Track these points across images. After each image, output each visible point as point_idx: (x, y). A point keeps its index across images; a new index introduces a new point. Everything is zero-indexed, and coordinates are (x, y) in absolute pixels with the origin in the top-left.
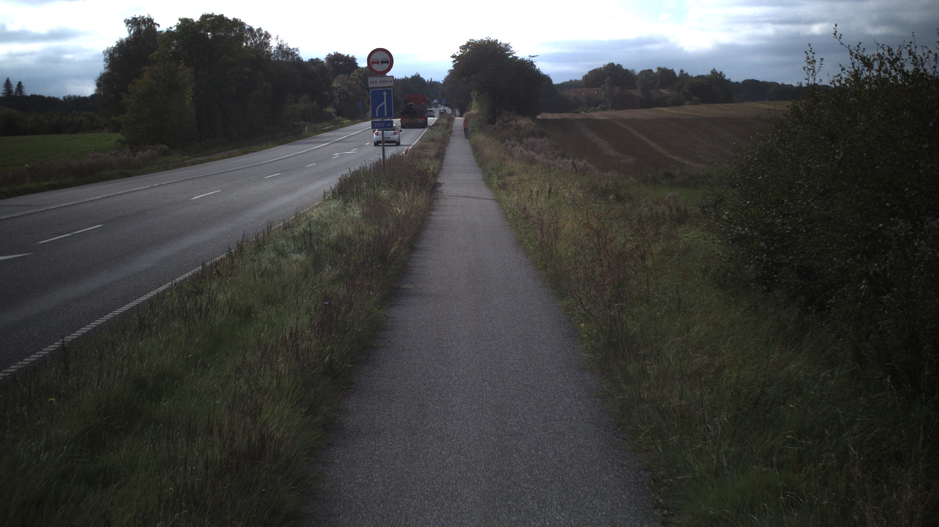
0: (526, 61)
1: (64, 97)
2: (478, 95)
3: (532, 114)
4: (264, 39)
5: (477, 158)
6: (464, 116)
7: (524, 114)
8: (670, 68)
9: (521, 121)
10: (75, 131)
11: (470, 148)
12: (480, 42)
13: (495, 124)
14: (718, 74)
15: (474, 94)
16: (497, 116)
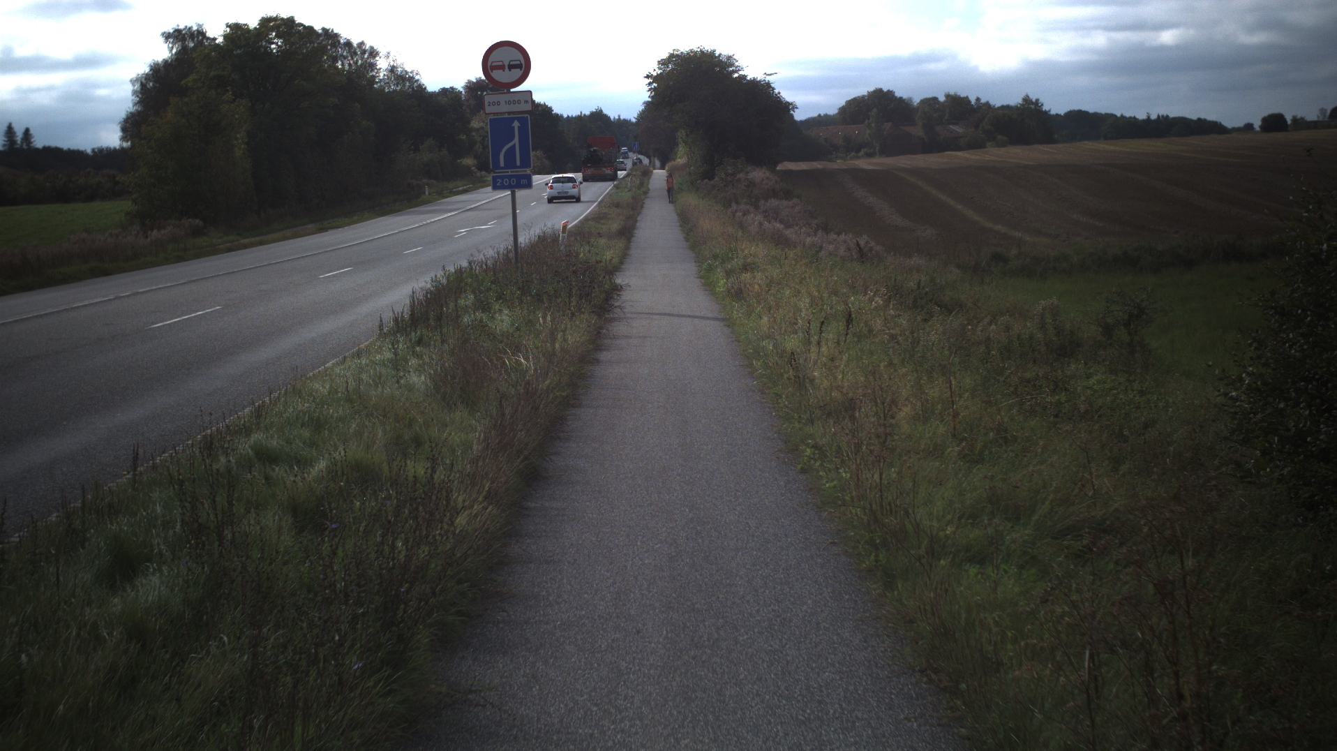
0: (760, 81)
1: (93, 150)
2: (687, 135)
3: (771, 163)
4: (368, 58)
5: (688, 235)
6: (667, 168)
7: (758, 162)
8: (963, 95)
9: (754, 173)
10: (91, 198)
11: (676, 217)
12: (688, 54)
13: (714, 178)
14: (1032, 103)
15: (681, 134)
16: (717, 166)
